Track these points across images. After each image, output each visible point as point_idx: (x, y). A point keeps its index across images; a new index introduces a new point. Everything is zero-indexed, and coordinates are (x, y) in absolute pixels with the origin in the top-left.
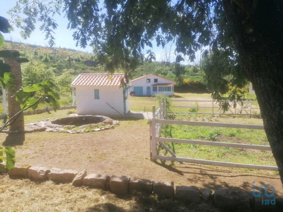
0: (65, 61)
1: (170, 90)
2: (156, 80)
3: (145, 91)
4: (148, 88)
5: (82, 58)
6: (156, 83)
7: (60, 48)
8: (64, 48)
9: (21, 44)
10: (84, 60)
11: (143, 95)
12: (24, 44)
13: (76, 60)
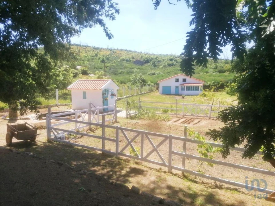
0: (118, 61)
1: (198, 90)
2: (184, 80)
3: (173, 90)
4: (177, 87)
5: (133, 58)
6: (184, 83)
7: (118, 49)
8: (121, 49)
9: (88, 47)
10: (134, 60)
11: (172, 93)
12: (90, 46)
13: (127, 61)
